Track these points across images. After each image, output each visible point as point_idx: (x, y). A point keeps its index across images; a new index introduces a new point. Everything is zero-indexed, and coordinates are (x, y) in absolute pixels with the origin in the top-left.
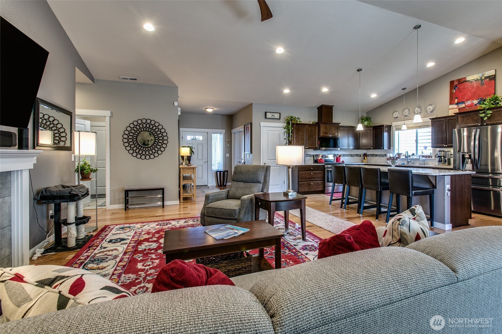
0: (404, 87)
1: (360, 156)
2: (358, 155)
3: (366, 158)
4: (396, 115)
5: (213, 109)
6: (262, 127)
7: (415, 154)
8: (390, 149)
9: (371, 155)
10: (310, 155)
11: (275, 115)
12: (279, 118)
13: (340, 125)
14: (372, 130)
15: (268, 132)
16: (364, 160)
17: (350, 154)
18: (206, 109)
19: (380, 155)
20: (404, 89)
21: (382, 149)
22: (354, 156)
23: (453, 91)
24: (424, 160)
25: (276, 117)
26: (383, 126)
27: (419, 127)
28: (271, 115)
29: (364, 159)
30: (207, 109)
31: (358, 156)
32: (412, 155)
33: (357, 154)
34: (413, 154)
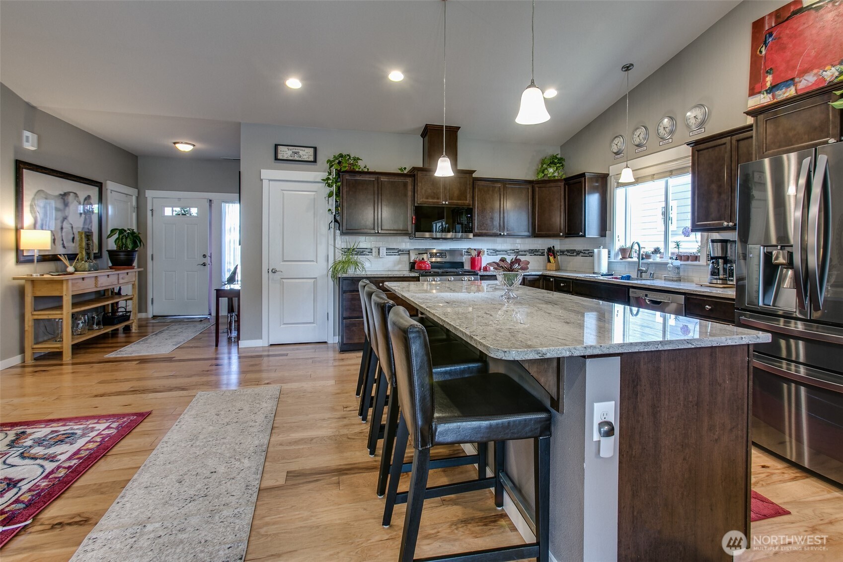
0: (627, 62)
1: (543, 254)
2: (536, 251)
3: (551, 258)
4: (616, 146)
5: (194, 145)
6: (265, 183)
7: (662, 251)
8: (605, 236)
9: (568, 251)
10: (400, 250)
11: (301, 153)
12: (312, 159)
13: (474, 175)
14: (563, 187)
15: (283, 194)
16: (549, 264)
17: (513, 250)
18: (175, 143)
19: (585, 253)
20: (627, 68)
21: (582, 236)
22: (525, 255)
23: (761, 52)
24: (678, 268)
25: (305, 158)
26: (583, 175)
27: (669, 173)
28: (290, 152)
29: (549, 261)
30: (177, 145)
31: (535, 255)
32: (653, 253)
33: (532, 250)
34: (657, 251)
